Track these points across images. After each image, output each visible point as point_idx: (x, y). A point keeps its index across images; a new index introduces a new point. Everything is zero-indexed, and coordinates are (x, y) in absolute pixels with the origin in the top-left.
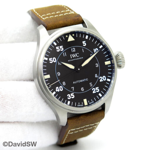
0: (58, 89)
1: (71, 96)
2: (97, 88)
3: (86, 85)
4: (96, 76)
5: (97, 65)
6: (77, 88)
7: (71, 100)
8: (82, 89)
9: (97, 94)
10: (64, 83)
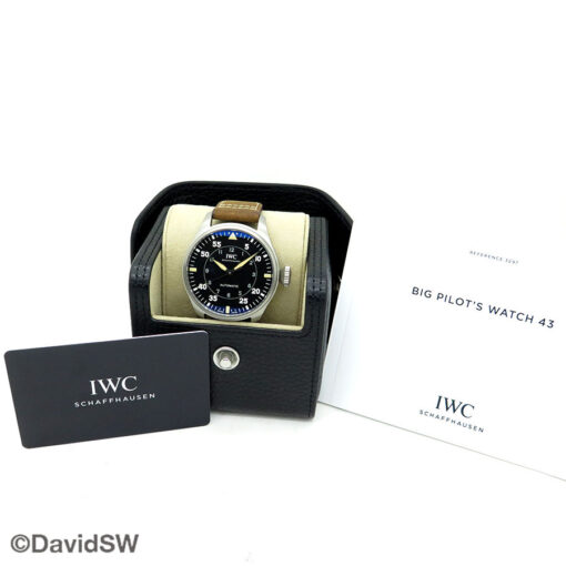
0: (201, 286)
1: (214, 298)
2: (246, 299)
3: (234, 292)
4: (249, 286)
5: (254, 275)
6: (224, 291)
7: (212, 302)
8: (229, 295)
9: (244, 305)
10: (210, 283)
